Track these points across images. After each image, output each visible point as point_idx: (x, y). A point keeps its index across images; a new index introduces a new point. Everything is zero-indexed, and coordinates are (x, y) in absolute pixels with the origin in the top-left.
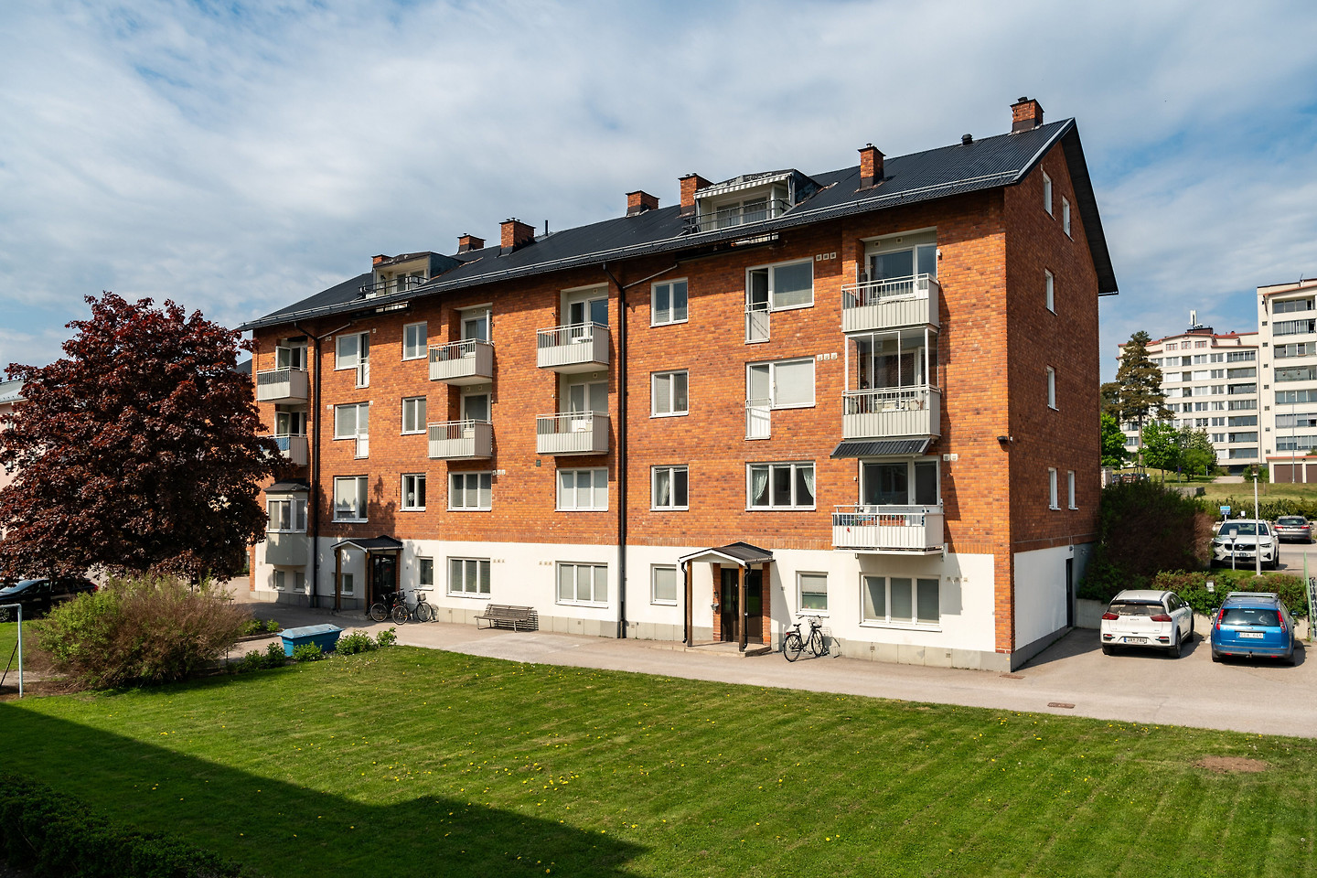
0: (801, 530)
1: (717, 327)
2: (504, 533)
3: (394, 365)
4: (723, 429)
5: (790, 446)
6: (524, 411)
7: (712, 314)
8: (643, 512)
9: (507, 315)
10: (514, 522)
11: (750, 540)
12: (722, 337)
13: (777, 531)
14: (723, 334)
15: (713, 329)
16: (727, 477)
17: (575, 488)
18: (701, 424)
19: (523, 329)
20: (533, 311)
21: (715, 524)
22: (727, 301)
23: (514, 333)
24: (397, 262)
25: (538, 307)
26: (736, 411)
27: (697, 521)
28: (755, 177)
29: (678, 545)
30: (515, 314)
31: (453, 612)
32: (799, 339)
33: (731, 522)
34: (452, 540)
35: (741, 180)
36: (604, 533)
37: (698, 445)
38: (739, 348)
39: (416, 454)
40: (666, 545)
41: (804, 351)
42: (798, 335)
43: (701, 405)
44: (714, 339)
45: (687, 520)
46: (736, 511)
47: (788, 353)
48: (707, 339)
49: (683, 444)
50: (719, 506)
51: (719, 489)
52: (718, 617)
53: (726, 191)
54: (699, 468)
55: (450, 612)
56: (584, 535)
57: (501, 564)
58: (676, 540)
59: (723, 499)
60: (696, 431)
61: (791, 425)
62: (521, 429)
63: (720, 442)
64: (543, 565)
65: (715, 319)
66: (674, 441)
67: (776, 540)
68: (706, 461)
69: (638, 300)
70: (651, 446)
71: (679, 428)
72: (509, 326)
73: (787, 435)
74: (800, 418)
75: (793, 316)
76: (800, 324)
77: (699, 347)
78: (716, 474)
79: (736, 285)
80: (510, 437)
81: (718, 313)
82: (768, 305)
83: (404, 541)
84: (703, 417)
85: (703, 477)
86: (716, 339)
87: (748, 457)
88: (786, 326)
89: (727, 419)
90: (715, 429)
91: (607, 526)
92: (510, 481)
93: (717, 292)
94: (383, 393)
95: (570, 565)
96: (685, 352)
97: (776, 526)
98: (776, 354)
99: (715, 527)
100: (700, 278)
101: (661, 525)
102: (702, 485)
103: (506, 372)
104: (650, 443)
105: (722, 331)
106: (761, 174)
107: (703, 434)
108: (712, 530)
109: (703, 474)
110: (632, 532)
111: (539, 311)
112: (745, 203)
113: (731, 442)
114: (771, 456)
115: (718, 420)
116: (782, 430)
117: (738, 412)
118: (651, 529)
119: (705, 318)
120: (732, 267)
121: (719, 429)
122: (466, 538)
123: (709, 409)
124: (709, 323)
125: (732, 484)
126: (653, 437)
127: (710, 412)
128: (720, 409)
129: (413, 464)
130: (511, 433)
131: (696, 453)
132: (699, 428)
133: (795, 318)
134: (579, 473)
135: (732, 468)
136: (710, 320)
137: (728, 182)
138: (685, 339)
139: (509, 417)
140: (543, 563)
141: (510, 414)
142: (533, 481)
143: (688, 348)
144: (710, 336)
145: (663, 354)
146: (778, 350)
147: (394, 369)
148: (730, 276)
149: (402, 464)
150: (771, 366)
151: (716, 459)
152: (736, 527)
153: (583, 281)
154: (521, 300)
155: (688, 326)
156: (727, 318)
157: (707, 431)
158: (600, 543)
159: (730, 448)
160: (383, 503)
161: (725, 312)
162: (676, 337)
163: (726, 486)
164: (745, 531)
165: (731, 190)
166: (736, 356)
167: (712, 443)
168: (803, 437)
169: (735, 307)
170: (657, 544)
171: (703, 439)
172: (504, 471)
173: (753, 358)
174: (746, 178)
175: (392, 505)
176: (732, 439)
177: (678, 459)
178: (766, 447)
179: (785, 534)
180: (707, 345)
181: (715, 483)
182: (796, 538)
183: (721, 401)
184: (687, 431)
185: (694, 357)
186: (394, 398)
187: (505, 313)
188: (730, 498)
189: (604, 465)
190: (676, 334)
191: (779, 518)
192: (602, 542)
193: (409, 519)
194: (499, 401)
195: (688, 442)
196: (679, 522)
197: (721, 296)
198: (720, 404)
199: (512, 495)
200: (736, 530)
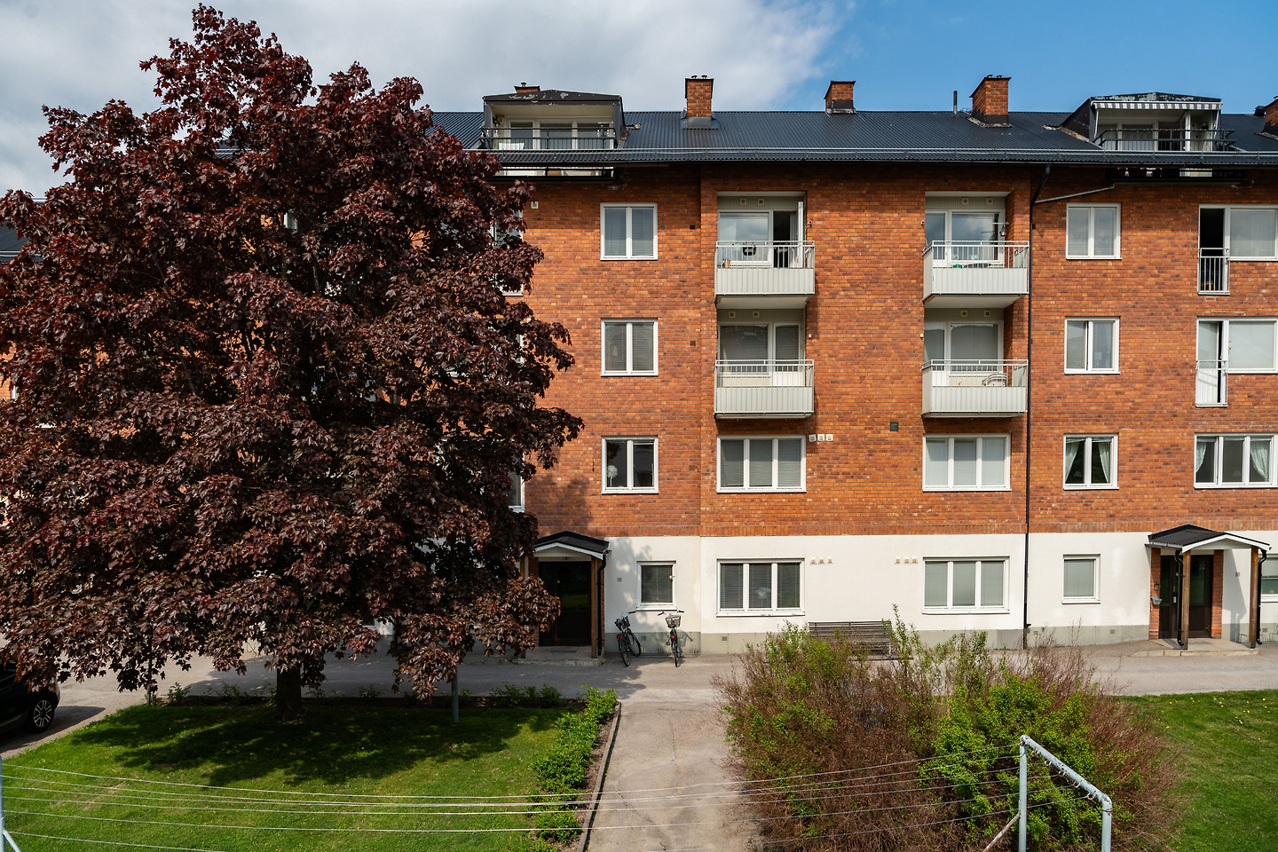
0: (1262, 510)
1: (1161, 269)
2: (830, 524)
3: (584, 265)
4: (1167, 392)
5: (1251, 416)
6: (868, 353)
7: (1155, 253)
8: (1054, 491)
9: (836, 214)
10: (848, 507)
11: (1199, 522)
12: (1167, 283)
13: (1233, 511)
14: (1169, 280)
15: (1156, 271)
16: (1171, 449)
17: (951, 462)
18: (1137, 386)
19: (865, 238)
20: (884, 215)
21: (1155, 504)
22: (1176, 241)
23: (850, 241)
24: (541, 102)
25: (896, 210)
26: (1185, 372)
27: (1130, 501)
28: (1172, 97)
29: (1105, 531)
30: (851, 214)
31: (730, 639)
32: (1265, 295)
33: (1176, 501)
34: (730, 534)
35: (1154, 97)
36: (1004, 519)
37: (1132, 410)
38: (1190, 298)
39: (637, 406)
40: (1088, 531)
41: (1270, 310)
42: (1264, 291)
43: (1137, 363)
44: (1157, 284)
45: (1116, 501)
46: (1183, 489)
47: (1251, 310)
48: (1147, 283)
49: (1112, 409)
50: (1160, 484)
51: (1161, 464)
52: (1157, 613)
53: (1132, 106)
54: (1134, 438)
55: (725, 639)
56: (973, 522)
57: (826, 566)
58: (1102, 524)
59: (1163, 475)
60: (1129, 394)
61: (1253, 393)
62: (863, 378)
63: (1162, 408)
64: (902, 565)
65: (1160, 260)
66: (1099, 404)
67: (1232, 521)
68: (1143, 430)
69: (1049, 222)
70: (1065, 410)
71: (1106, 388)
72: (840, 231)
73: (1247, 404)
74: (1263, 385)
75: (1258, 268)
76: (1266, 279)
77: (1136, 291)
78: (1156, 446)
79: (1188, 223)
80: (841, 388)
81: (1163, 253)
82: (1225, 253)
83: (613, 540)
84: (1140, 377)
85: (1140, 449)
86: (1161, 285)
87: (1199, 427)
88: (1250, 280)
89: (1173, 382)
90: (1156, 393)
91: (1009, 509)
92: (841, 449)
93: (1163, 227)
94: (557, 308)
95: (943, 561)
96: (1116, 296)
97: (1231, 505)
98: (1237, 310)
99: (1155, 508)
100: (1141, 208)
101: (1079, 507)
102: (1137, 458)
103: (834, 295)
104: (1064, 405)
105: (1168, 275)
106: (1180, 96)
107: (1140, 398)
108: (1150, 512)
109: (1140, 445)
110: (1037, 517)
111: (896, 215)
112: (1124, 126)
113: (1176, 408)
114: (1227, 427)
115: (1161, 382)
116: (1241, 398)
117: (1185, 373)
118: (1065, 512)
119: (1144, 257)
120: (1184, 201)
121: (1161, 393)
122: (758, 531)
123: (1148, 367)
124: (1152, 264)
125: (1177, 457)
126: (1069, 399)
127: (1150, 372)
128: (1164, 369)
129: (628, 422)
130: (844, 382)
131: (1130, 420)
132: (1135, 390)
133: (1262, 271)
134: (957, 441)
135: (1177, 440)
136: (1153, 260)
137: (1137, 97)
138: (1116, 280)
139: (840, 360)
140: (902, 561)
141: (841, 356)
142: (885, 451)
143: (1122, 291)
144: (1152, 280)
145: (1085, 295)
146: (1239, 306)
147: (583, 271)
148: (1180, 212)
149: (605, 421)
150: (1226, 323)
151: (1156, 427)
152: (1182, 508)
153: (974, 185)
154: (862, 195)
155: (1121, 264)
156: (1175, 261)
157: (1145, 394)
158: (999, 531)
159: (1175, 416)
160: (561, 480)
161: (1172, 253)
162: (1105, 276)
163: (1168, 459)
164: (1193, 512)
165: (1140, 106)
166: (1185, 307)
167: (1152, 409)
168: (1266, 407)
169: (1185, 249)
170: (1074, 531)
171: (1139, 404)
172: (830, 437)
173: (1207, 312)
174: (1160, 97)
175: (578, 484)
176: (1177, 405)
177: (1105, 427)
178: (1221, 416)
179: (1242, 515)
180: (1148, 290)
181: (1155, 457)
182: (1256, 518)
183: (1165, 359)
184: (1117, 393)
185: (1130, 303)
186: (583, 316)
187: (832, 211)
188: (1174, 474)
189: (1005, 431)
190: (1104, 272)
191: (1235, 497)
192: (1003, 530)
193: (622, 505)
194: (822, 336)
195: (1118, 406)
196: (1104, 502)
197: (1167, 233)
198: (1165, 363)
199: (847, 470)
200: (1181, 511)
